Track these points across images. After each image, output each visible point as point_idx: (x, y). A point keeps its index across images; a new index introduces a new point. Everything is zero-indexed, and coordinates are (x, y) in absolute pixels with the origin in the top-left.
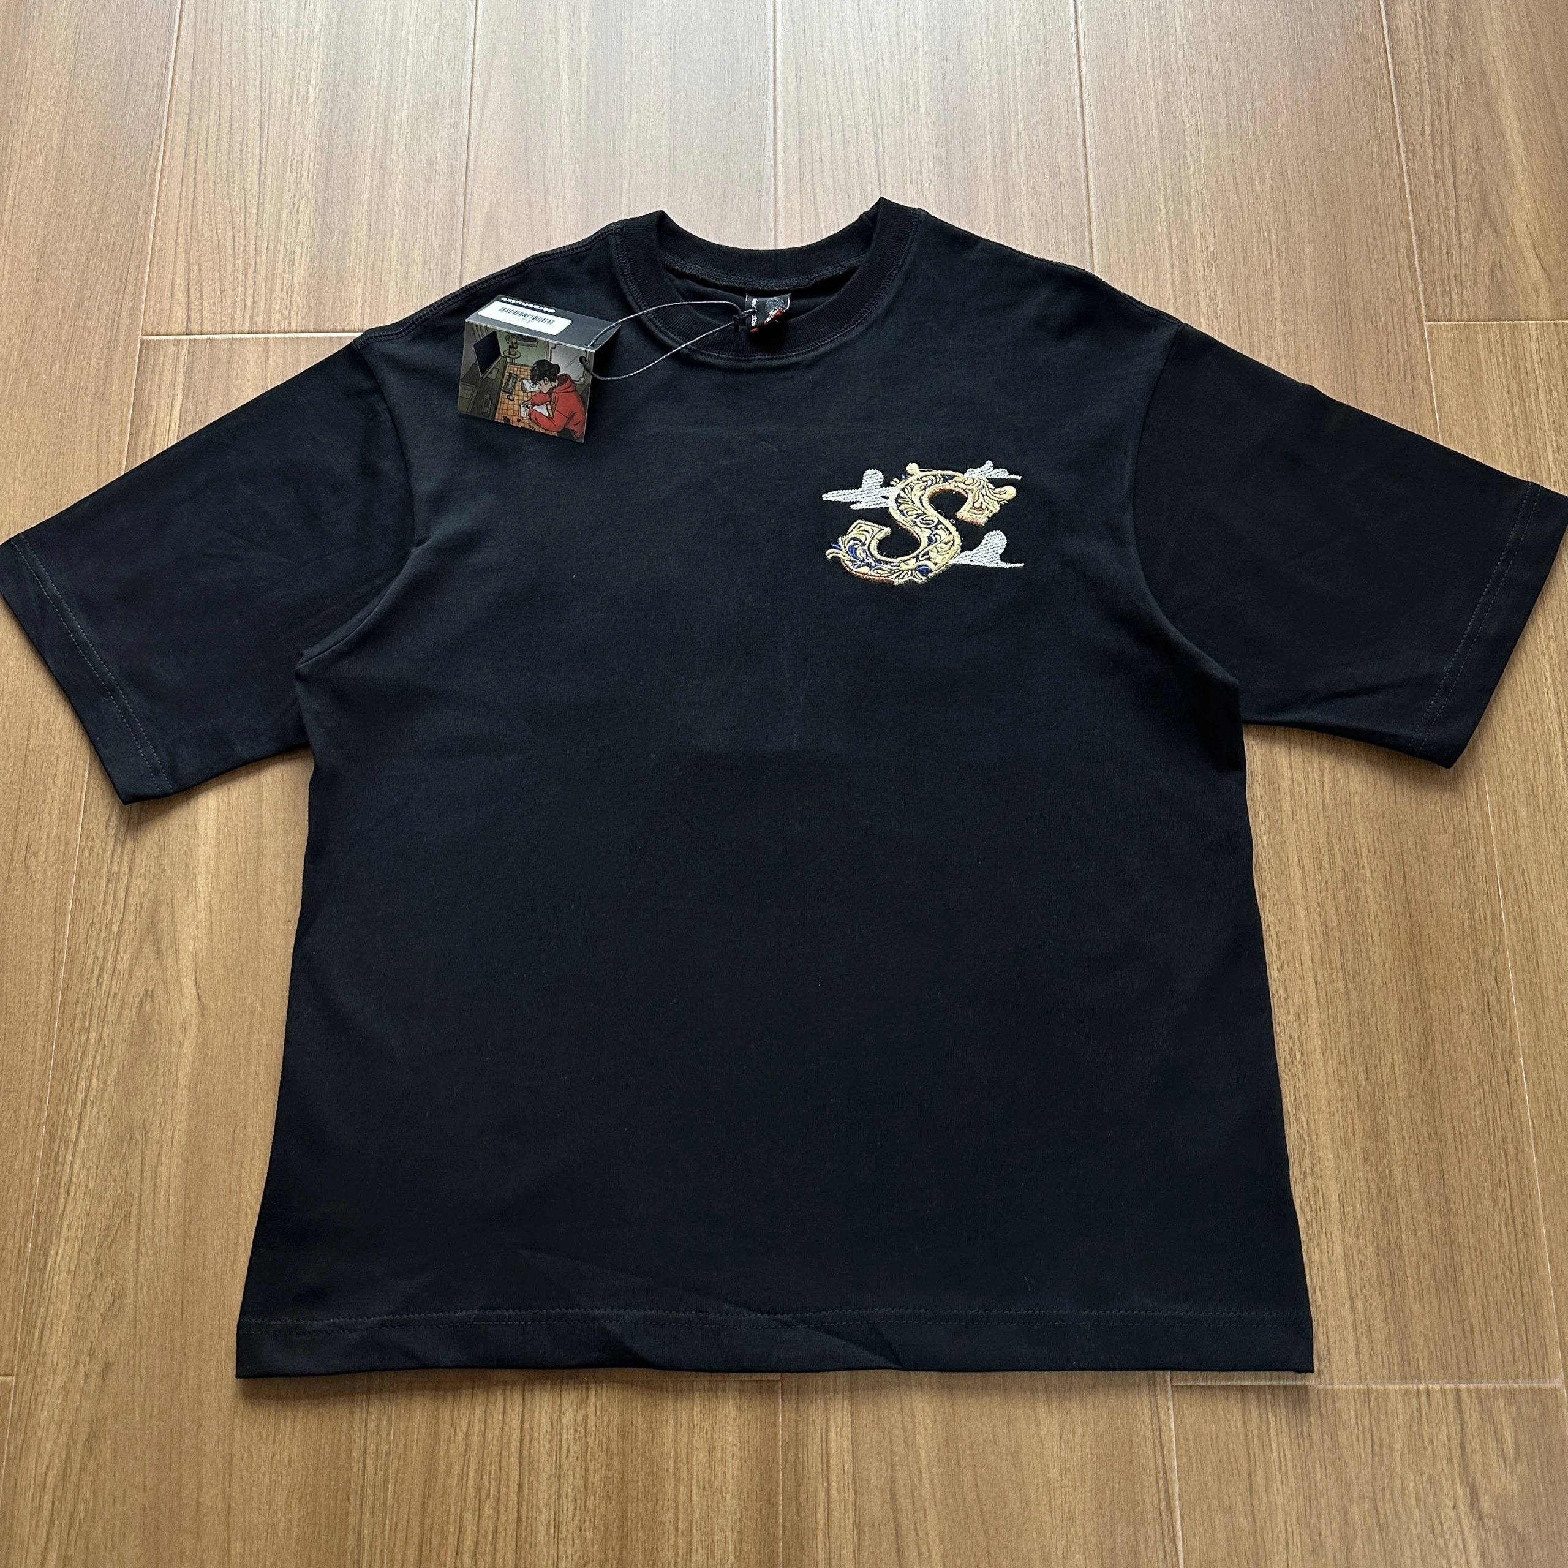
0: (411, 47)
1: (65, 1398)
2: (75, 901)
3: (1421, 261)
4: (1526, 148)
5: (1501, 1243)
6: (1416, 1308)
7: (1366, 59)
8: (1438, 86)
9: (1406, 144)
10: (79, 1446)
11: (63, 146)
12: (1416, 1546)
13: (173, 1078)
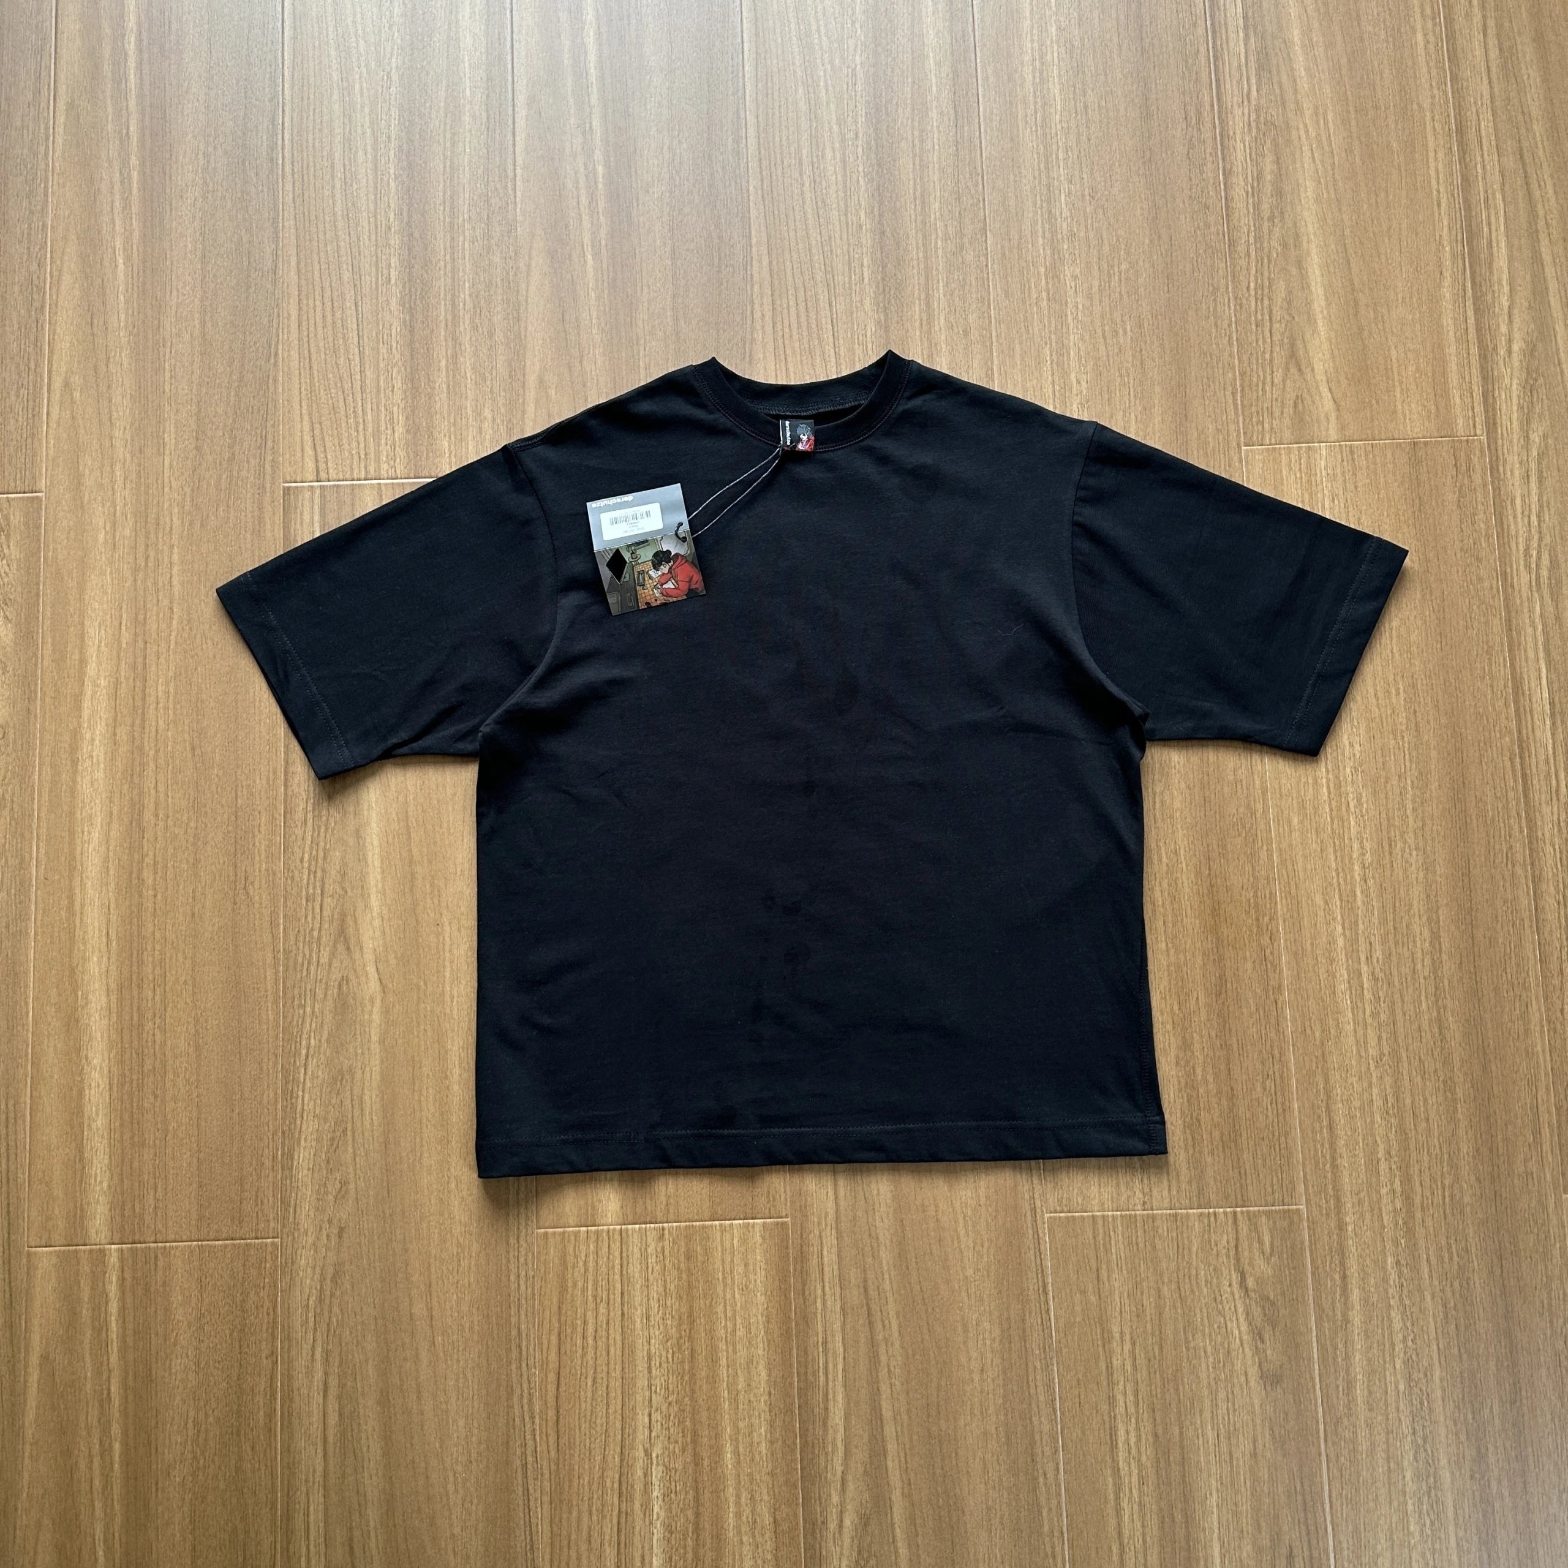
0: (467, 233)
1: (316, 1251)
2: (285, 916)
3: (1242, 396)
4: (1327, 299)
5: (1267, 1117)
6: (1209, 1160)
7: (1208, 225)
8: (1262, 248)
9: (1236, 298)
10: (328, 1281)
11: (203, 324)
12: (1204, 1310)
13: (367, 1036)
